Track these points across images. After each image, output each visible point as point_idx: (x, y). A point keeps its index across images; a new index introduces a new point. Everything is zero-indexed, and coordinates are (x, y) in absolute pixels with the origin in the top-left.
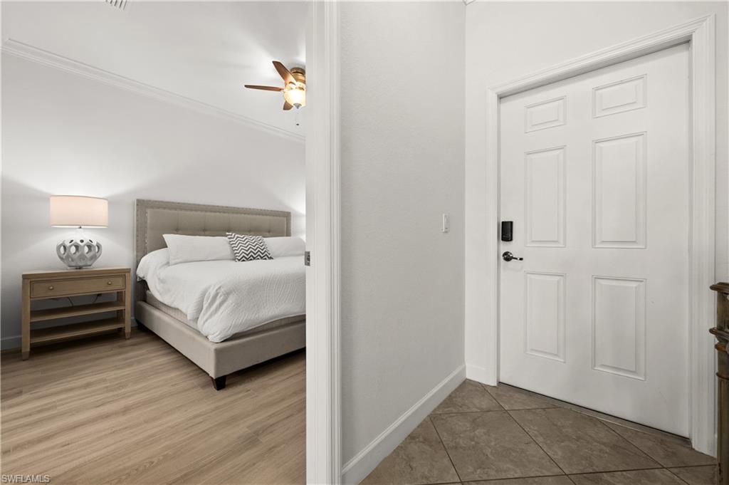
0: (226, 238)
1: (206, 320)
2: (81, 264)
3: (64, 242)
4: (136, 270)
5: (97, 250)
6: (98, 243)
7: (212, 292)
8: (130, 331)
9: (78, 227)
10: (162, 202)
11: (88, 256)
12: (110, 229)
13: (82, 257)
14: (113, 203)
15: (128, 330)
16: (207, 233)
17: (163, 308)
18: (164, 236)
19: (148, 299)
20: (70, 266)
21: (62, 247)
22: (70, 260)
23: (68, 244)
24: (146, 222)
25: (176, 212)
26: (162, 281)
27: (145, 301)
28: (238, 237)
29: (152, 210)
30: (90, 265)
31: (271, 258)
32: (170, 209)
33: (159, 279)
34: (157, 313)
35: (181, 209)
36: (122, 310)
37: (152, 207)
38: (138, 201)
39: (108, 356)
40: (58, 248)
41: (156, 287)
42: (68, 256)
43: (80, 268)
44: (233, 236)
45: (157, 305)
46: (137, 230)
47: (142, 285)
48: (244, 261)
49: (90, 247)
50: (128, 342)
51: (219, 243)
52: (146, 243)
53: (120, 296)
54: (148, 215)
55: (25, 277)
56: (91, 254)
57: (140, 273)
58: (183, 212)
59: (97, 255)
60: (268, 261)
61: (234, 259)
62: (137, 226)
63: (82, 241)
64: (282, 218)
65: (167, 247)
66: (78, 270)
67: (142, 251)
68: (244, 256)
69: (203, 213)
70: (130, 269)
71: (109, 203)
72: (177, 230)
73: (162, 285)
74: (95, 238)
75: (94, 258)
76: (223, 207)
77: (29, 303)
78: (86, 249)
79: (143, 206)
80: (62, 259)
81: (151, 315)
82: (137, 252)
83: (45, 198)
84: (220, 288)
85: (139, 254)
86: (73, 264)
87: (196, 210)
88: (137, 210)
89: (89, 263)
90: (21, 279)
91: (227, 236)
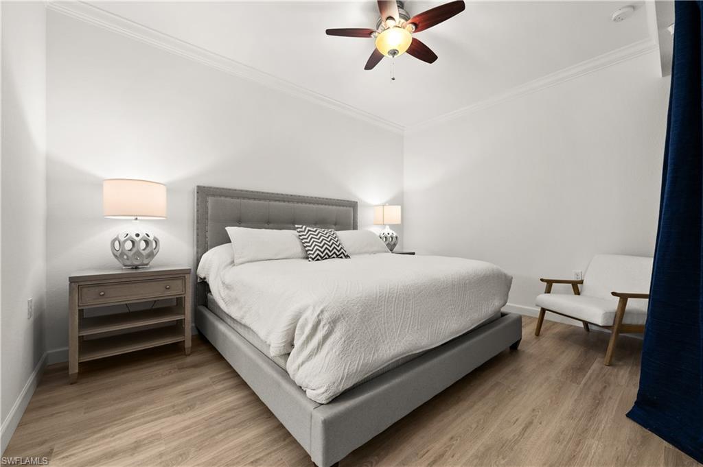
0: (295, 232)
1: (303, 363)
2: (136, 263)
3: (118, 236)
4: (197, 269)
5: (154, 246)
6: (155, 238)
7: (310, 317)
8: (190, 345)
9: (134, 218)
10: (223, 189)
11: (144, 253)
12: (168, 221)
13: (138, 253)
14: (171, 190)
15: (188, 344)
16: (271, 225)
17: (229, 321)
18: (228, 229)
19: (209, 304)
20: (125, 266)
21: (117, 242)
22: (125, 257)
23: (122, 239)
24: (207, 213)
25: (238, 200)
26: (228, 287)
27: (206, 306)
28: (309, 230)
29: (213, 198)
30: (147, 265)
31: (347, 257)
32: (232, 197)
33: (223, 283)
34: (221, 327)
35: (244, 198)
36: (182, 320)
37: (214, 195)
38: (198, 187)
39: (165, 386)
40: (113, 244)
41: (220, 293)
42: (122, 254)
43: (136, 268)
44: (303, 230)
45: (221, 315)
46: (198, 223)
47: (203, 287)
48: (318, 260)
49: (147, 242)
50: (189, 360)
51: (287, 239)
52: (206, 237)
53: (180, 301)
54: (209, 205)
55: (73, 280)
56: (147, 251)
57: (201, 273)
58: (245, 201)
59: (155, 252)
60: (344, 260)
61: (308, 258)
62: (198, 217)
63: (138, 235)
64: (348, 208)
65: (230, 242)
66: (134, 271)
67: (203, 247)
68: (318, 254)
69: (267, 202)
70: (190, 269)
71: (168, 190)
72: (239, 222)
73: (227, 291)
74: (153, 232)
75: (151, 255)
76: (287, 195)
77: (77, 313)
78: (143, 245)
79: (204, 193)
80: (116, 256)
81: (214, 328)
82: (197, 248)
83: (98, 184)
84: (322, 312)
85: (199, 250)
86: (128, 263)
87: (260, 199)
88: (198, 199)
89: (145, 262)
90: (68, 283)
91: (295, 229)
